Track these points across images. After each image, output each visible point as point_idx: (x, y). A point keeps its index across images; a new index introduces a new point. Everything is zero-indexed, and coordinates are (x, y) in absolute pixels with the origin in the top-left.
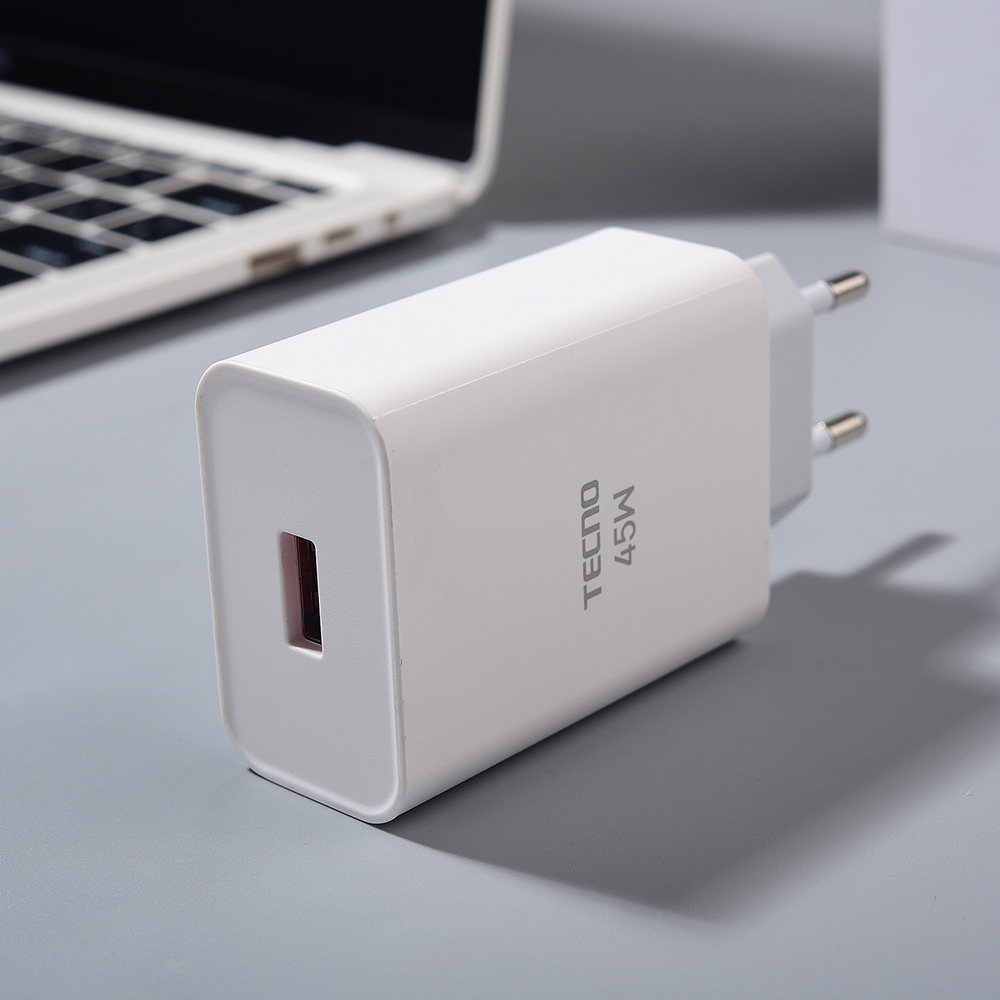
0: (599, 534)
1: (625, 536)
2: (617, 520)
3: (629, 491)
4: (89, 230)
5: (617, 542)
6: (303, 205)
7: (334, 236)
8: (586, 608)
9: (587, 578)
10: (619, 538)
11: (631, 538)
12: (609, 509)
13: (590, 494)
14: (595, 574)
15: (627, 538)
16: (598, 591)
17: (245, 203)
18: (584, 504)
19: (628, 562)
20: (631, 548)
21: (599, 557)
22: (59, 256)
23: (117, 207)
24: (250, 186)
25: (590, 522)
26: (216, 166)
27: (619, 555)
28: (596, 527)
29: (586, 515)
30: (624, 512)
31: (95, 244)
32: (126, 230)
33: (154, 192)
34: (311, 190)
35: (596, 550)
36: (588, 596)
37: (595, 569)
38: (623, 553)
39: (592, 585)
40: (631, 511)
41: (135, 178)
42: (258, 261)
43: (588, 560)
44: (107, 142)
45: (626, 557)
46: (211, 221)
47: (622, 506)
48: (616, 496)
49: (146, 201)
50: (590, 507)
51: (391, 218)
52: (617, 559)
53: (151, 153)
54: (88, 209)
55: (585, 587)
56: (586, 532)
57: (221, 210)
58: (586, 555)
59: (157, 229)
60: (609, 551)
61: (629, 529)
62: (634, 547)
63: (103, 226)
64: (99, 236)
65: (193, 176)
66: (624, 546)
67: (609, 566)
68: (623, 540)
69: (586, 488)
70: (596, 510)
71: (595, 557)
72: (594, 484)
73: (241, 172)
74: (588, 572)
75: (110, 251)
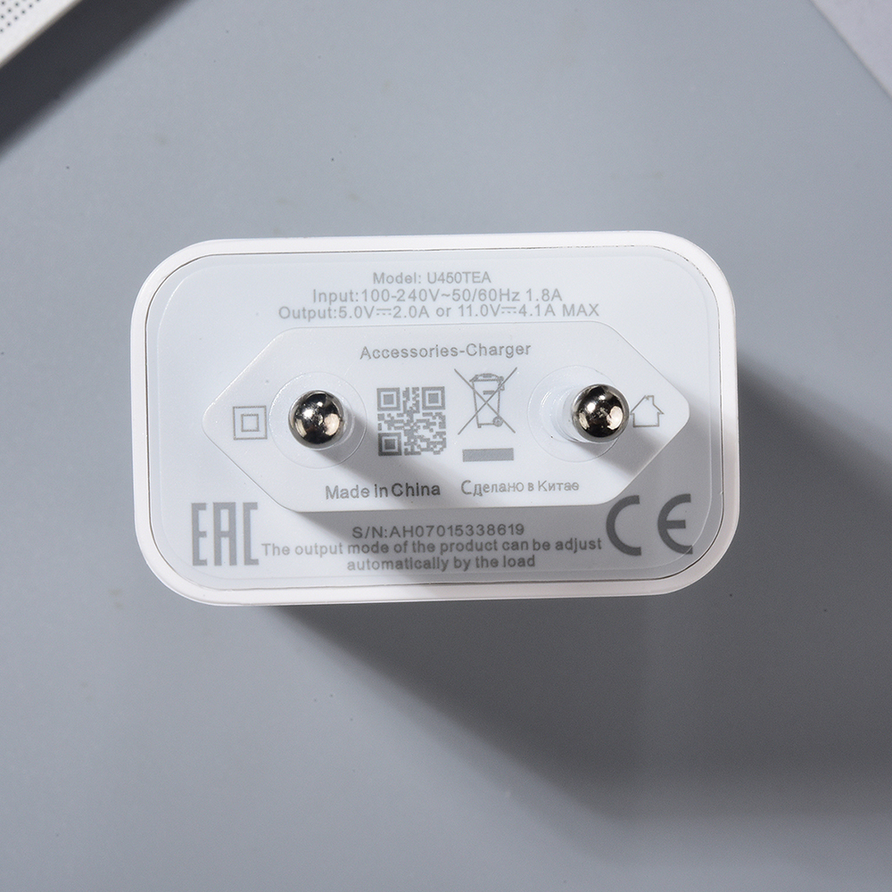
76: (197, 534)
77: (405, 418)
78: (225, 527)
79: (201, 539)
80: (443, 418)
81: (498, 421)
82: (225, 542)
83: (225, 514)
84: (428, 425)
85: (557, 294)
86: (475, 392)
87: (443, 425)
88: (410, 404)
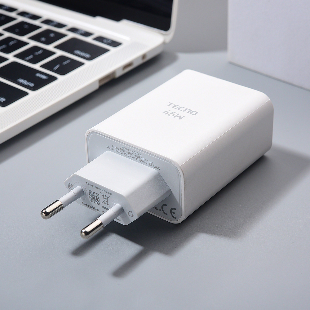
7: (126, 67)
51: (144, 57)
81: (107, 204)
86: (104, 197)
87: (99, 200)
88: (94, 195)
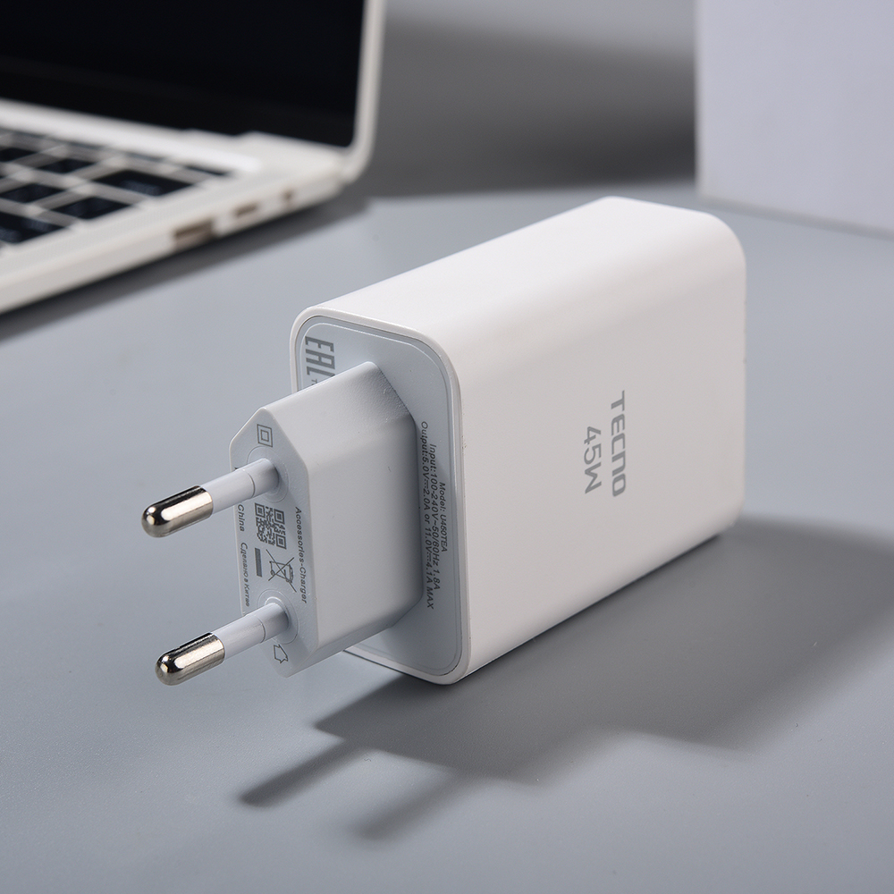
0: (613, 453)
1: (593, 452)
2: (599, 465)
3: (589, 489)
4: (33, 210)
5: (599, 446)
6: (212, 186)
7: (242, 211)
8: (623, 392)
9: (622, 417)
10: (597, 450)
11: (588, 450)
12: (605, 474)
13: (619, 485)
14: (616, 420)
15: (591, 450)
16: (614, 405)
17: (164, 186)
18: (623, 477)
19: (590, 429)
20: (587, 441)
21: (613, 434)
22: (12, 234)
23: (55, 191)
24: (164, 170)
25: (619, 463)
26: (132, 155)
27: (597, 435)
28: (615, 459)
29: (622, 468)
30: (593, 471)
31: (40, 223)
32: (65, 209)
33: (84, 178)
34: (218, 173)
35: (615, 439)
36: (621, 402)
37: (615, 424)
38: (594, 437)
39: (618, 411)
40: (588, 472)
41: (66, 166)
42: (180, 233)
43: (621, 431)
44: (37, 136)
45: (592, 434)
46: (138, 201)
47: (595, 476)
48: (599, 484)
49: (78, 186)
50: (619, 475)
51: (288, 196)
52: (599, 432)
53: (74, 144)
54: (29, 193)
55: (623, 409)
56: (622, 455)
57: (144, 192)
58: (622, 436)
59: (91, 209)
60: (605, 439)
61: (589, 458)
62: (586, 442)
63: (45, 207)
64: (42, 215)
65: (115, 163)
66: (593, 443)
67: (605, 427)
68: (594, 448)
69: (622, 490)
70: (615, 472)
71: (616, 434)
72: (616, 493)
73: (156, 159)
74: (621, 422)
75: (54, 228)
76: (320, 343)
77: (272, 523)
78: (324, 360)
79: (317, 345)
80: (273, 543)
81: (273, 573)
82: (316, 358)
83: (329, 362)
84: (269, 534)
85: (437, 587)
86: (285, 565)
87: (270, 542)
88: (278, 528)
